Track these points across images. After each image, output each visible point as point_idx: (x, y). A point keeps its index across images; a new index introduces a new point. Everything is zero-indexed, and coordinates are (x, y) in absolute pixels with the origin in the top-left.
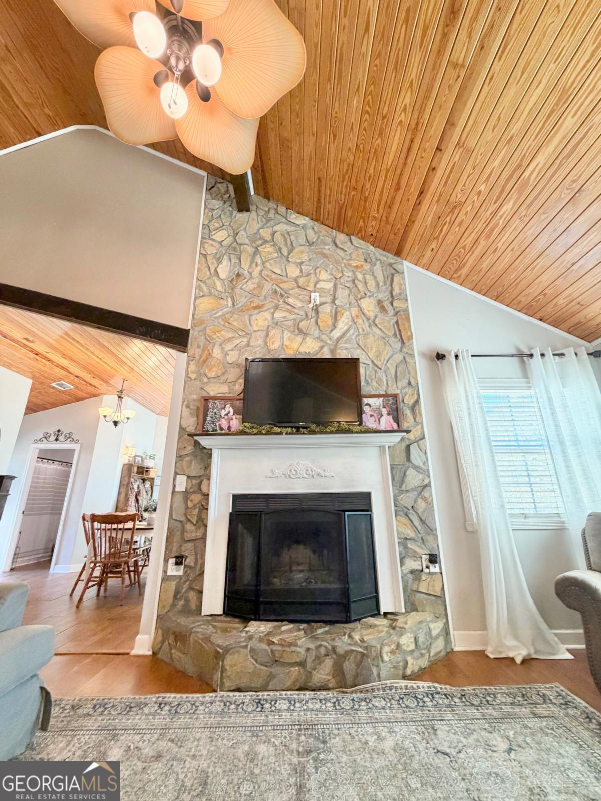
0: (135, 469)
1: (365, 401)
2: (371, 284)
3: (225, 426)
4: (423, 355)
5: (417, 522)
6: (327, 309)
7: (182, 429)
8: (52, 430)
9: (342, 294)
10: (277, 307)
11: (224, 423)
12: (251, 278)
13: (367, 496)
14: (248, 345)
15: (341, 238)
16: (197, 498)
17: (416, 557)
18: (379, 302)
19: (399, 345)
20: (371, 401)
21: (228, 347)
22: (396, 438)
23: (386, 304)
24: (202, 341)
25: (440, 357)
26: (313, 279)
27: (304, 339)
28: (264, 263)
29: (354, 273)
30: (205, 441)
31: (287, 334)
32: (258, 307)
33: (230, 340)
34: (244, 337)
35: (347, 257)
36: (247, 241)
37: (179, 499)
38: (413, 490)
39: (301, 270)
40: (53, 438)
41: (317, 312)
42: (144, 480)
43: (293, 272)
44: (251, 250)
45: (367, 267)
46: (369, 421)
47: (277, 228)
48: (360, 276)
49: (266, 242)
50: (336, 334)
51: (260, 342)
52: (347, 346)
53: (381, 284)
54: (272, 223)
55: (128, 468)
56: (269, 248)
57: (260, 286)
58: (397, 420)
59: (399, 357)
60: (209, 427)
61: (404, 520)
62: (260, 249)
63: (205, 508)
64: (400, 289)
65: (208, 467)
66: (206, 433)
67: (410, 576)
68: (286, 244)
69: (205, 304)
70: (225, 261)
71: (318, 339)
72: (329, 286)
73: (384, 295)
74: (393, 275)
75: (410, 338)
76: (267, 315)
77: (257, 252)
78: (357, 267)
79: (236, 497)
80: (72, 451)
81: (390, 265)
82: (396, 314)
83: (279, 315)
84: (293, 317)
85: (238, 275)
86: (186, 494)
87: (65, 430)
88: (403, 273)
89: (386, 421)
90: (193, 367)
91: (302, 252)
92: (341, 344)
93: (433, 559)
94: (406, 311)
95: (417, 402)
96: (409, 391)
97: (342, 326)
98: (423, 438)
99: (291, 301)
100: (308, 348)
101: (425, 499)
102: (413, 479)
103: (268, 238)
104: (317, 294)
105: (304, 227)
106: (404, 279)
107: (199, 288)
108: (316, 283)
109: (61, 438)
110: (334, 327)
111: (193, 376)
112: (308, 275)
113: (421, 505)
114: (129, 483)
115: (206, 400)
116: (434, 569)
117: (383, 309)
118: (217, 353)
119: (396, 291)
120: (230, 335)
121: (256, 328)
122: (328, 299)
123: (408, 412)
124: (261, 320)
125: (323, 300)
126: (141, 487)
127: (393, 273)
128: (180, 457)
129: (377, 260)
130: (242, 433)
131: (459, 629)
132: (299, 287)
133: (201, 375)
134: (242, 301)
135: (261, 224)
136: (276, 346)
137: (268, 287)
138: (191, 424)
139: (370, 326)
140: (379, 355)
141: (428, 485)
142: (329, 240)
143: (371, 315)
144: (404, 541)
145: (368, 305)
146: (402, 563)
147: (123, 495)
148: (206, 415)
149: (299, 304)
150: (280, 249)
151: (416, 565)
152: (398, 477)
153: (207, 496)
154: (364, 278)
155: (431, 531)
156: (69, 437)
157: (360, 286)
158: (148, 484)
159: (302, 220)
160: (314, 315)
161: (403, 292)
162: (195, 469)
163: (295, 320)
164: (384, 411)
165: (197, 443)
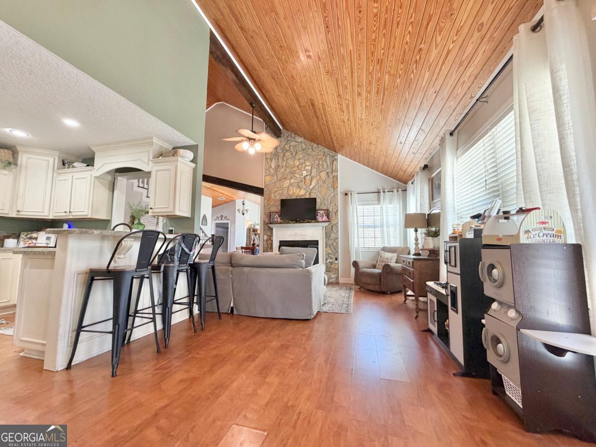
0: (252, 230)
1: (319, 211)
2: (325, 165)
3: (276, 221)
4: (341, 193)
5: (333, 249)
6: (308, 178)
7: (264, 221)
8: (219, 215)
9: (314, 170)
10: (291, 178)
11: (276, 220)
12: (283, 167)
13: (318, 241)
14: (282, 193)
15: (315, 145)
16: (270, 241)
17: (331, 258)
18: (328, 173)
19: (333, 190)
20: (320, 212)
21: (276, 194)
22: (326, 224)
23: (329, 174)
24: (268, 192)
25: (346, 194)
26: (304, 165)
27: (300, 190)
28: (287, 160)
29: (319, 162)
30: (271, 226)
31: (295, 188)
32: (285, 178)
33: (276, 192)
34: (280, 190)
35: (317, 154)
36: (280, 151)
37: (265, 242)
38: (333, 239)
39: (300, 162)
40: (220, 218)
41: (305, 178)
42: (256, 235)
43: (297, 163)
44: (282, 155)
45: (324, 158)
46: (320, 219)
47: (291, 144)
48: (321, 163)
49: (287, 151)
50: (311, 187)
51: (286, 192)
52: (315, 191)
53: (329, 165)
54: (289, 142)
55: (249, 230)
56: (288, 154)
57: (285, 170)
58: (328, 217)
59: (332, 195)
60: (272, 221)
61: (328, 248)
62: (285, 154)
63: (272, 244)
64: (336, 167)
65: (272, 233)
66: (270, 223)
67: (329, 264)
68: (294, 151)
69: (268, 178)
70: (273, 161)
71: (305, 189)
72: (309, 168)
73: (329, 170)
74: (333, 161)
75: (337, 187)
76: (288, 181)
77: (284, 155)
78: (320, 159)
79: (280, 241)
80: (228, 224)
81: (333, 156)
82: (333, 177)
83: (292, 181)
84: (297, 181)
85: (278, 166)
86: (267, 240)
87: (224, 215)
88: (337, 160)
89: (325, 218)
90: (266, 202)
91: (300, 154)
92: (313, 191)
93: (336, 259)
94: (337, 176)
95: (337, 211)
96: (335, 207)
97: (313, 184)
98: (338, 223)
99: (296, 175)
100: (301, 193)
101: (336, 242)
102: (333, 236)
103: (288, 149)
104: (305, 172)
105: (301, 142)
106: (337, 162)
107: (265, 172)
108: (305, 167)
109: (223, 218)
110: (311, 184)
111: (266, 205)
112: (302, 163)
113: (335, 244)
114: (250, 236)
115: (270, 213)
116: (336, 262)
117: (328, 176)
118: (273, 196)
119: (334, 168)
120: (276, 190)
121: (284, 186)
122: (309, 173)
123: (334, 215)
124: (286, 183)
125: (307, 174)
126: (255, 238)
127: (334, 160)
128: (264, 230)
129: (328, 154)
130: (280, 223)
131: (343, 277)
132: (299, 169)
133: (268, 204)
134: (280, 176)
135: (285, 143)
136: (291, 193)
137: (288, 170)
138: (267, 220)
139: (323, 183)
140: (325, 194)
141: (338, 238)
142: (310, 147)
143: (324, 179)
144: (328, 254)
145: (323, 175)
146: (326, 260)
147: (248, 241)
148: (270, 218)
149: (299, 176)
150: (292, 154)
151: (331, 261)
152: (327, 235)
153: (272, 241)
154: (323, 164)
155: (337, 252)
156: (226, 218)
157: (321, 167)
158: (257, 236)
159: (300, 139)
160: (303, 180)
161: (337, 168)
162: (269, 233)
163: (297, 182)
164: (324, 215)
165: (268, 226)
